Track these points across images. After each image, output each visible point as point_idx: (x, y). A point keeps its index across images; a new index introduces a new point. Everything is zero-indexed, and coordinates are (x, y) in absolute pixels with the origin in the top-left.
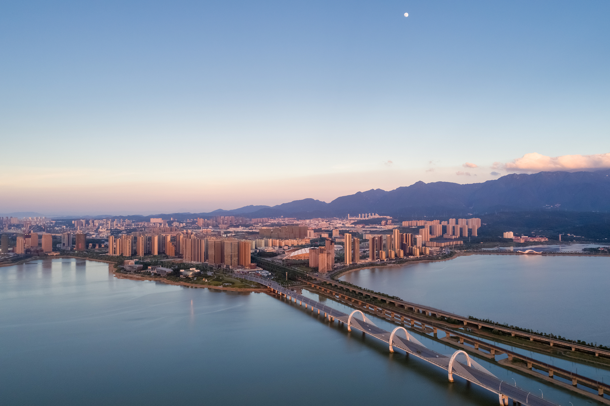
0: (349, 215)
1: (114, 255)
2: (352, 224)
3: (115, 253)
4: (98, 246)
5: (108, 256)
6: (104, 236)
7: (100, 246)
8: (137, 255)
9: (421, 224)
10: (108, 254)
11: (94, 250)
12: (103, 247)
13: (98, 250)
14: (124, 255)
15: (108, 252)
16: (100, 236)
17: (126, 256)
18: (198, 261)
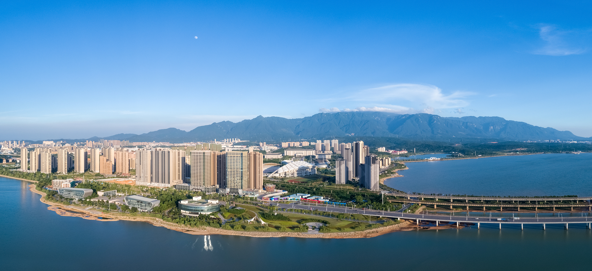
0: (215, 139)
1: (28, 171)
2: (232, 145)
3: (29, 169)
4: (5, 161)
5: (20, 172)
6: (8, 153)
7: (7, 161)
8: (58, 172)
9: (306, 145)
10: (21, 170)
11: (2, 165)
12: (10, 162)
13: (6, 165)
14: (42, 172)
15: (20, 168)
16: (4, 153)
17: (45, 173)
18: (163, 181)
